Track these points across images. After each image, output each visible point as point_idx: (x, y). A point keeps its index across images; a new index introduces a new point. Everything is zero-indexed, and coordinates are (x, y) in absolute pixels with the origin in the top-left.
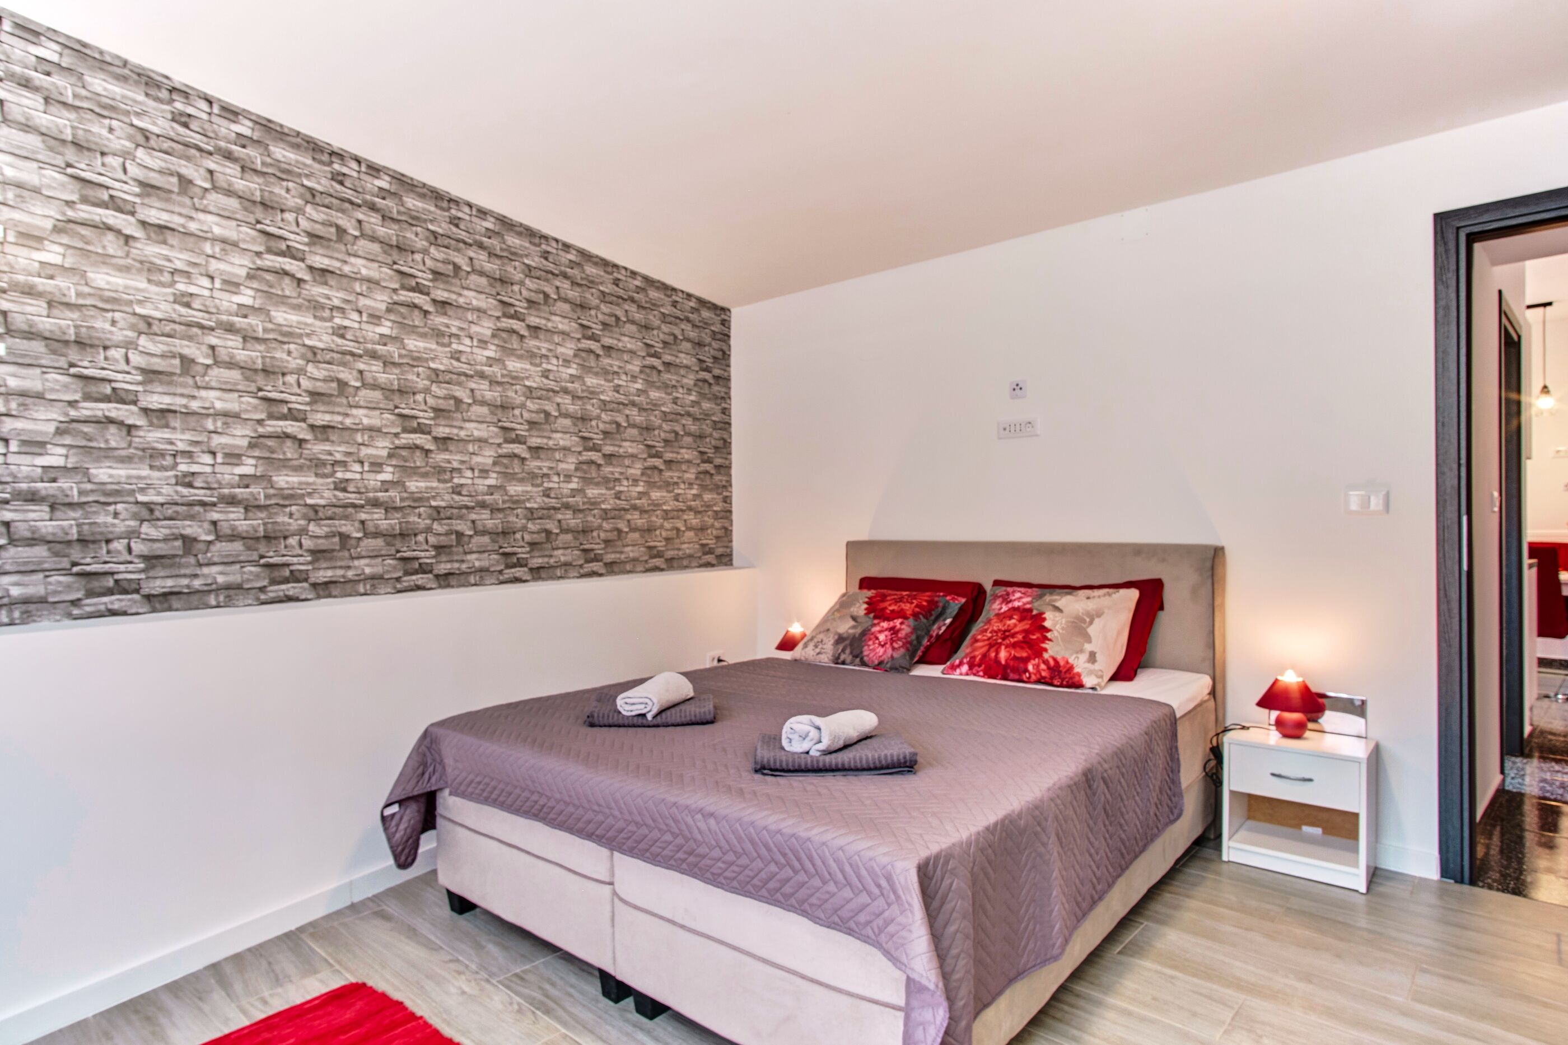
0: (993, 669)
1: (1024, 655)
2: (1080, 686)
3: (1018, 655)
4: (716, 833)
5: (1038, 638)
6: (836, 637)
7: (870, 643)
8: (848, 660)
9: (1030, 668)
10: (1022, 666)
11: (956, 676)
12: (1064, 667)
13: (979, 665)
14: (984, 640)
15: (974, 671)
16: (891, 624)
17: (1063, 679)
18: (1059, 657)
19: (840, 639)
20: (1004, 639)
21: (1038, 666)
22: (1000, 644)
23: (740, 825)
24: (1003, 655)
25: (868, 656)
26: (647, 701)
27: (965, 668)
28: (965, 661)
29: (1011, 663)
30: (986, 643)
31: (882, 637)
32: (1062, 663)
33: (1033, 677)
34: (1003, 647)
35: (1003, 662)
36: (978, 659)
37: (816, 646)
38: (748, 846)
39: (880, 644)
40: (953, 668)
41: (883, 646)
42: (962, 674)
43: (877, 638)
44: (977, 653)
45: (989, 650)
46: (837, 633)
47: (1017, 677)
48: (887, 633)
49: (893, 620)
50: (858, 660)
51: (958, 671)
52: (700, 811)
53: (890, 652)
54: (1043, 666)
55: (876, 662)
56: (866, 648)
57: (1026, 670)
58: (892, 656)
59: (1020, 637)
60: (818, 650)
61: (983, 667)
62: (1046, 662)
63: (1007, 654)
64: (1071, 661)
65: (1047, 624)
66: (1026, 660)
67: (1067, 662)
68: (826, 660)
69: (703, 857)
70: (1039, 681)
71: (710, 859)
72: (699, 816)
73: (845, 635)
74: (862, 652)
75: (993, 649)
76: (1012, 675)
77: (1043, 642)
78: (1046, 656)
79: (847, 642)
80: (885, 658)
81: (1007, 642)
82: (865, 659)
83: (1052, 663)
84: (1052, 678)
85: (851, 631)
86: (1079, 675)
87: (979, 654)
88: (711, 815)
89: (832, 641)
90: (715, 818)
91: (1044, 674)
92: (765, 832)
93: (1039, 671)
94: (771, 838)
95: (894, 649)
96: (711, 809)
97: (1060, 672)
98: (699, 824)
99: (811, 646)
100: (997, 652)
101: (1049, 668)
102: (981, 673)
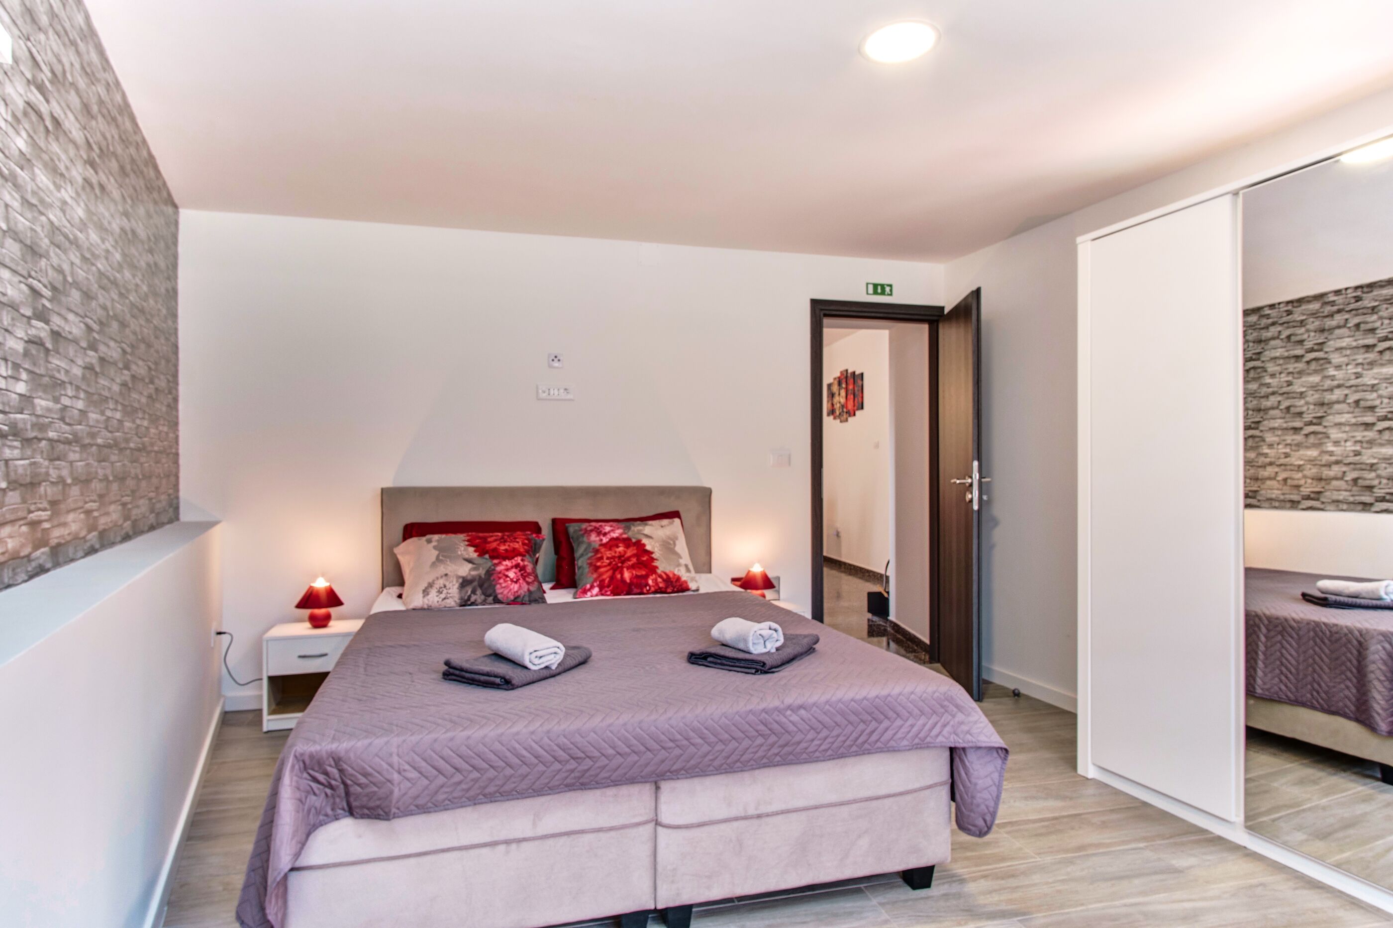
0: (618, 588)
1: (644, 573)
2: (688, 589)
3: (639, 574)
4: (810, 720)
5: (647, 559)
6: (461, 580)
7: (501, 581)
8: (479, 601)
9: (650, 582)
10: (643, 581)
11: (588, 598)
12: (674, 578)
13: (608, 586)
14: (605, 566)
15: (603, 592)
16: (514, 562)
17: (674, 587)
18: (667, 571)
19: (465, 583)
20: (623, 562)
21: (656, 580)
22: (622, 568)
23: (830, 705)
24: (627, 575)
25: (502, 593)
26: (556, 650)
27: (596, 590)
28: (595, 584)
29: (635, 580)
30: (609, 568)
31: (511, 574)
32: (671, 576)
33: (653, 589)
34: (625, 570)
35: (628, 581)
36: (607, 581)
37: (440, 592)
38: (839, 719)
39: (512, 580)
40: (585, 592)
41: (516, 582)
42: (593, 596)
43: (507, 576)
44: (604, 577)
45: (614, 573)
46: (458, 577)
47: (639, 591)
48: (514, 570)
49: (512, 558)
50: (491, 599)
51: (589, 594)
52: (789, 707)
53: (525, 587)
54: (659, 580)
55: (512, 598)
56: (498, 586)
57: (647, 584)
58: (529, 590)
59: (634, 560)
60: (443, 596)
61: (610, 588)
62: (660, 576)
63: (630, 574)
64: (676, 572)
65: (648, 548)
66: (646, 577)
67: (674, 575)
68: (453, 604)
69: (799, 743)
70: (655, 592)
71: (806, 742)
72: (789, 712)
73: (469, 578)
74: (495, 591)
75: (617, 572)
76: (635, 590)
77: (653, 562)
78: (659, 571)
79: (476, 583)
80: (521, 592)
81: (626, 565)
82: (500, 596)
83: (664, 576)
84: (667, 587)
85: (474, 573)
86: (686, 582)
87: (606, 577)
88: (801, 707)
89: (457, 585)
90: (805, 709)
91: (661, 585)
92: (853, 703)
93: (657, 584)
94: (859, 705)
95: (528, 583)
96: (799, 702)
97: (672, 582)
98: (791, 719)
99: (433, 593)
100: (622, 574)
101: (664, 580)
102: (609, 593)
